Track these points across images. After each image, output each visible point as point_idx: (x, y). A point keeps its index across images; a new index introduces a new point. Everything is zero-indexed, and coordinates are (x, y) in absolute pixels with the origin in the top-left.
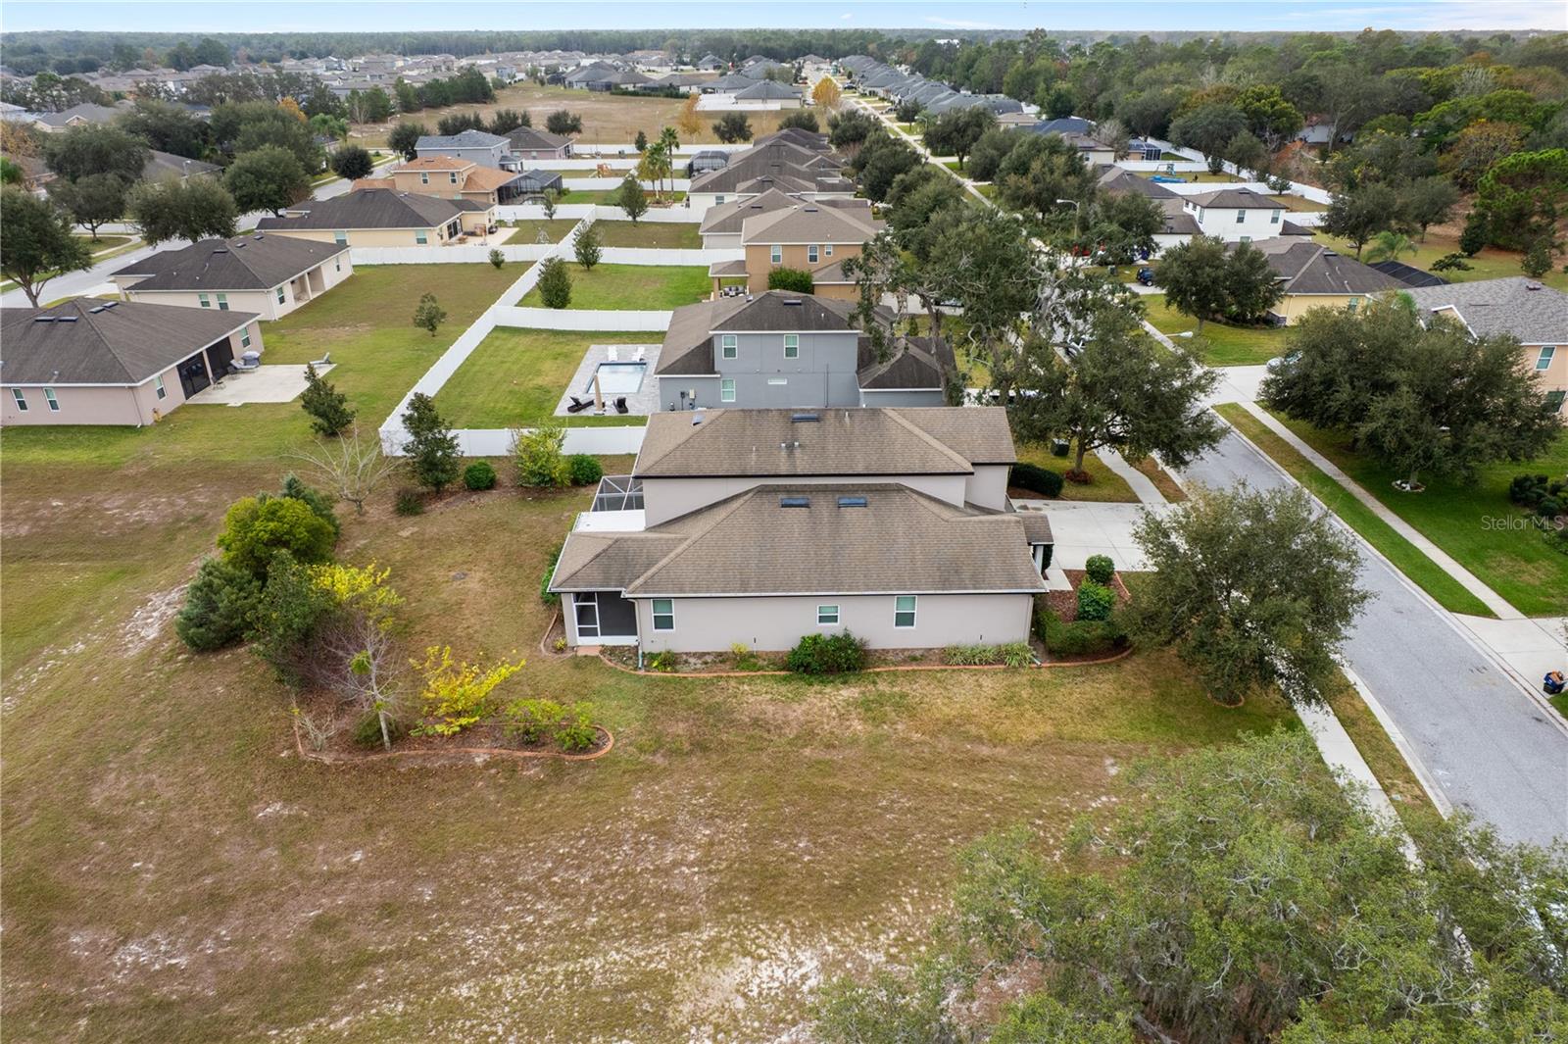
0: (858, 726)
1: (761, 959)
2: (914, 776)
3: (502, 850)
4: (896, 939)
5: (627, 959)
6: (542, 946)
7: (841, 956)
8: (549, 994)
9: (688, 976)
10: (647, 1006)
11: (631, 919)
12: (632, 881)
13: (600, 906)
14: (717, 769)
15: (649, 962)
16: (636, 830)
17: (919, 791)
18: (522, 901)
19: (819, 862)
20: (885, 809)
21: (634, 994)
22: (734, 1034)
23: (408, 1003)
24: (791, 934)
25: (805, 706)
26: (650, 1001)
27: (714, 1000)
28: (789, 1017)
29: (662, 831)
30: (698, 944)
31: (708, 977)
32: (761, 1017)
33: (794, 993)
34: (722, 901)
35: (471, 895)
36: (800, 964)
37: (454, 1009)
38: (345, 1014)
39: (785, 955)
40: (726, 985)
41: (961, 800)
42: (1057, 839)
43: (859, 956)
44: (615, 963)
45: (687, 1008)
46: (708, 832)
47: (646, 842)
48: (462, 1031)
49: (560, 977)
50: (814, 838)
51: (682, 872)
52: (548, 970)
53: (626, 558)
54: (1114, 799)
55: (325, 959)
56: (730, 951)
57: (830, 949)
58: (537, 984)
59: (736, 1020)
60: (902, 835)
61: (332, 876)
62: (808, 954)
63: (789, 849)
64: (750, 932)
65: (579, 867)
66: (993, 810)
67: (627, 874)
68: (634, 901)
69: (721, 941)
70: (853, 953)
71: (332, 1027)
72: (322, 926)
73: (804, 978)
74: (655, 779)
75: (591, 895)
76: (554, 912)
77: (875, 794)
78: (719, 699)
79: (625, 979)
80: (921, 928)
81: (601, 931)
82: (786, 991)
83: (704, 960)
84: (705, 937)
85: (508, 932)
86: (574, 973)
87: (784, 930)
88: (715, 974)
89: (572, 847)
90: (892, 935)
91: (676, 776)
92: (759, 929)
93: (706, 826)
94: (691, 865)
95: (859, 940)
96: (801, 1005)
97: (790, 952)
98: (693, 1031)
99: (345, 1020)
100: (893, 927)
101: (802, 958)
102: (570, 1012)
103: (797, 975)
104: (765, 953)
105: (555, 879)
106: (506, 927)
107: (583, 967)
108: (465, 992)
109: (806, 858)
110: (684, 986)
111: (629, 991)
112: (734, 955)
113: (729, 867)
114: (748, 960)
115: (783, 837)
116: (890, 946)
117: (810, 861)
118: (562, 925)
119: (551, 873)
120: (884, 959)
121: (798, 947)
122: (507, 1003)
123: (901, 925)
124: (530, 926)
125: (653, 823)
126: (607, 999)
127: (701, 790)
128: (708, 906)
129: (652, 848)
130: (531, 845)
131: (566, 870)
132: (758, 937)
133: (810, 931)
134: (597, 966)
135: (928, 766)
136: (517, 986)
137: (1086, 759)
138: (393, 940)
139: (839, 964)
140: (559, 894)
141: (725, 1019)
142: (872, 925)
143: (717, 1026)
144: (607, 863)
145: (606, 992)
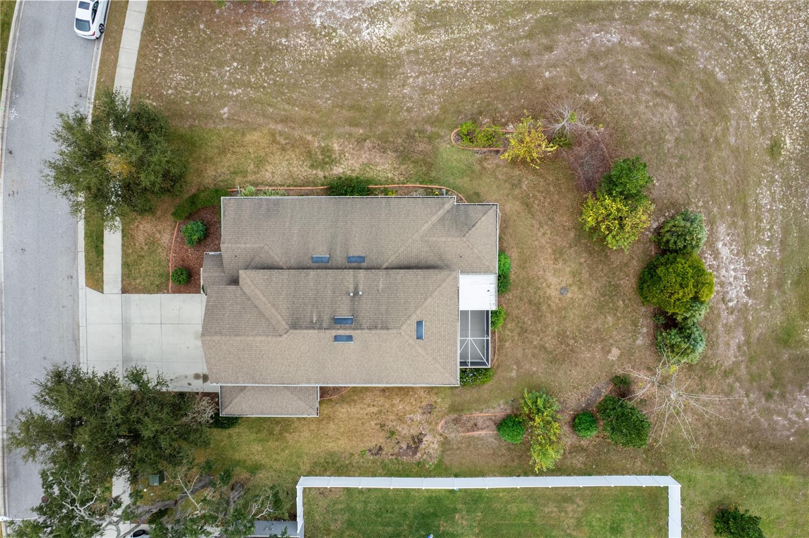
0: (336, 147)
1: (383, 37)
2: (315, 115)
3: (489, 79)
4: (333, 39)
5: (432, 39)
6: (465, 43)
7: (354, 35)
8: (459, 25)
9: (410, 32)
10: (423, 20)
11: (433, 55)
12: (434, 69)
13: (446, 59)
14: (402, 122)
15: (424, 38)
16: (435, 90)
17: (313, 107)
18: (476, 60)
19: (359, 78)
20: (329, 99)
21: (428, 25)
22: (392, 7)
23: (508, 23)
24: (372, 48)
25: (361, 161)
26: (423, 22)
27: (400, 21)
28: (373, 11)
29: (424, 91)
30: (406, 45)
31: (402, 31)
32: (383, 13)
33: (372, 21)
34: (399, 62)
35: (497, 61)
36: (369, 34)
37: (492, 20)
38: (529, 20)
39: (374, 38)
40: (396, 27)
41: (296, 100)
42: (261, 75)
43: (347, 34)
44: (437, 38)
45: (409, 19)
46: (405, 91)
47: (430, 85)
48: (486, 12)
49: (456, 32)
50: (361, 89)
51: (415, 73)
52: (461, 35)
53: (457, 225)
54: (231, 93)
55: (543, 36)
56: (395, 41)
57: (358, 39)
58: (464, 30)
59: (392, 13)
60: (324, 87)
61: (555, 66)
62: (366, 38)
63: (371, 84)
64: (387, 50)
65: (456, 74)
66: (283, 94)
67: (437, 72)
68: (433, 61)
69: (398, 46)
70: (349, 36)
71: (531, 15)
72: (550, 49)
73: (367, 28)
74: (429, 117)
75: (450, 63)
76: (463, 56)
77: (333, 107)
78: (403, 167)
79: (432, 31)
80: (322, 43)
81: (444, 50)
82: (374, 23)
83: (404, 38)
84: (404, 47)
85: (479, 49)
86: (451, 33)
87: (374, 50)
88: (400, 32)
89: (461, 82)
90: (334, 41)
91: (420, 119)
92: (384, 50)
93: (406, 94)
94: (411, 76)
95: (346, 41)
96: (369, 15)
97: (372, 39)
98: (406, 10)
99: (528, 18)
100: (333, 45)
101: (368, 36)
102: (450, 18)
103: (370, 29)
104: (382, 40)
105: (465, 69)
106: (480, 50)
107: (448, 36)
108: (489, 26)
109: (364, 80)
110: (411, 27)
111: (430, 27)
112: (393, 40)
113: (396, 76)
114: (388, 37)
115: (373, 89)
116: (335, 37)
117: (363, 78)
118: (459, 52)
119: (467, 71)
120: (338, 31)
121: (369, 41)
122: (473, 22)
123: (330, 45)
124: (471, 51)
125: (428, 94)
126: (438, 23)
127: (409, 110)
128: (404, 60)
129: (428, 84)
130: (477, 82)
131: (461, 73)
132: (384, 47)
133: (364, 48)
134: (443, 36)
135: (306, 121)
136: (471, 29)
137: (235, 118)
138: (521, 44)
139: (355, 32)
140: (462, 64)
141: (396, 13)
142: (341, 47)
143: (398, 11)
144: (445, 76)
145: (439, 26)
